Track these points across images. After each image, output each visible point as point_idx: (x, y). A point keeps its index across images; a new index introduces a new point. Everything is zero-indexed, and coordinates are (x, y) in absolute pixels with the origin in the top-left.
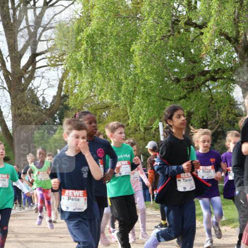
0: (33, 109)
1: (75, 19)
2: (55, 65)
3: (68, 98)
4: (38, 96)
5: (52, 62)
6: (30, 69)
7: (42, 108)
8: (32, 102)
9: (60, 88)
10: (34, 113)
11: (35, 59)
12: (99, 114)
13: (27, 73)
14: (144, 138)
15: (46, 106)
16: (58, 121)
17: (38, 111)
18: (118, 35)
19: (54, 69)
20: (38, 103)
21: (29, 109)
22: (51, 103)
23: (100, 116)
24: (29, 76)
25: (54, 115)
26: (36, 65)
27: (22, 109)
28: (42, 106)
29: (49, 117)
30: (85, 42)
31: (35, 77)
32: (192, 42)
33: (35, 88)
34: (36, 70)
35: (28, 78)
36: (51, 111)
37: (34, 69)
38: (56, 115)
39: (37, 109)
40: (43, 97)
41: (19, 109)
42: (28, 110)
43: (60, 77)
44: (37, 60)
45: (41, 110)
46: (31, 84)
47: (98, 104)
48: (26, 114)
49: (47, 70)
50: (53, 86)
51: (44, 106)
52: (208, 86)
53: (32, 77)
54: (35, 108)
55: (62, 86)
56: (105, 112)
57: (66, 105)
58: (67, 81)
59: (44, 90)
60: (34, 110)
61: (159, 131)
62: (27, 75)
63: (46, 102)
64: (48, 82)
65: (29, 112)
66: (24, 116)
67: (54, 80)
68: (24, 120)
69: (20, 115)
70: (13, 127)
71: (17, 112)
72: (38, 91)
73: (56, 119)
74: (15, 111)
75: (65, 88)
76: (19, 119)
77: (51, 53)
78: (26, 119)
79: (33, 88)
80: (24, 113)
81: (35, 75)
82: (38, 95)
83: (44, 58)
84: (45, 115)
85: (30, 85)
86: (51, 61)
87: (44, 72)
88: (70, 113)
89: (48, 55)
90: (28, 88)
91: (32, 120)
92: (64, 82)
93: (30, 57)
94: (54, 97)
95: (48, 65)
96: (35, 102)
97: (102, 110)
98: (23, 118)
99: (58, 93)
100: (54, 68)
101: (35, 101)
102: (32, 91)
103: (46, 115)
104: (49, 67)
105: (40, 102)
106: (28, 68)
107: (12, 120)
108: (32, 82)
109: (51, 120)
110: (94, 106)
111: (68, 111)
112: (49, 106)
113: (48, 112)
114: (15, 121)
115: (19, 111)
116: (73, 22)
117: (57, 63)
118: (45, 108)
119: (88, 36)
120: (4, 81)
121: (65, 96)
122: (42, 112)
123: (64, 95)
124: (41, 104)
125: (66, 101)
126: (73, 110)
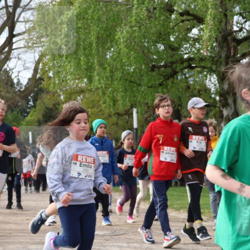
0: (6, 91)
1: (55, 1)
2: (32, 48)
3: (44, 81)
4: (13, 78)
5: (30, 44)
6: (6, 49)
7: (17, 90)
8: (6, 84)
9: (36, 70)
10: (7, 95)
11: (11, 40)
13: (3, 54)
14: (117, 124)
15: (20, 88)
16: (31, 103)
17: (12, 93)
18: (99, 19)
19: (31, 52)
20: (12, 84)
21: (3, 90)
22: (26, 86)
24: (5, 57)
25: (28, 98)
26: (12, 46)
28: (16, 88)
29: (22, 99)
31: (11, 59)
32: (173, 28)
33: (10, 70)
34: (13, 51)
35: (3, 59)
36: (26, 93)
37: (11, 50)
38: (30, 98)
39: (11, 91)
40: (18, 79)
42: (1, 91)
43: (37, 60)
44: (14, 42)
46: (6, 65)
47: (74, 88)
49: (24, 52)
50: (28, 68)
51: (19, 88)
52: (185, 75)
53: (7, 58)
54: (9, 90)
55: (38, 69)
56: (80, 96)
57: (41, 88)
58: (43, 64)
59: (19, 72)
60: (8, 91)
61: (132, 118)
62: (3, 57)
63: (21, 84)
64: (25, 64)
67: (30, 62)
72: (13, 73)
73: (30, 101)
75: (41, 70)
77: (29, 35)
79: (8, 69)
81: (11, 56)
82: (13, 76)
83: (21, 40)
84: (18, 97)
85: (5, 67)
86: (28, 43)
87: (20, 54)
88: (45, 96)
89: (26, 36)
90: (3, 69)
92: (41, 65)
93: (7, 38)
94: (29, 79)
95: (25, 47)
96: (9, 84)
97: (77, 94)
99: (33, 75)
100: (31, 50)
102: (6, 72)
103: (20, 98)
104: (26, 49)
105: (14, 84)
106: (4, 49)
108: (8, 63)
109: (24, 102)
110: (69, 90)
111: (43, 94)
112: (24, 88)
113: (22, 95)
116: (53, 4)
118: (19, 90)
119: (69, 20)
121: (41, 79)
122: (16, 94)
123: (39, 77)
124: (15, 86)
125: (41, 83)
126: (48, 92)
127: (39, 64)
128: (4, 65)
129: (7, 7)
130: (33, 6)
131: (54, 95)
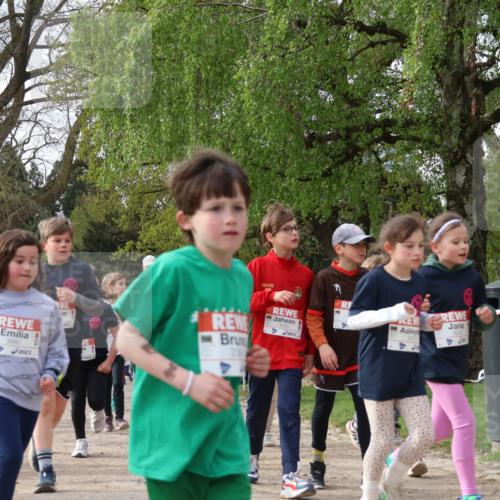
0: (10, 189)
1: (112, 4)
2: (63, 100)
3: (87, 167)
4: (24, 162)
5: (59, 93)
6: (10, 104)
7: (30, 187)
8: (10, 174)
9: (70, 146)
10: (12, 197)
11: (22, 83)
12: (147, 202)
13: (3, 112)
15: (37, 183)
17: (21, 193)
18: (200, 42)
19: (61, 108)
20: (22, 176)
22: (49, 177)
23: (149, 207)
24: (7, 120)
25: (54, 202)
26: (23, 96)
28: (30, 183)
29: (43, 205)
31: (20, 123)
32: (352, 59)
33: (17, 145)
34: (24, 108)
35: (5, 122)
36: (49, 192)
37: (20, 104)
38: (58, 202)
39: (20, 189)
40: (33, 164)
43: (72, 124)
44: (26, 87)
45: (26, 191)
46: (10, 136)
47: (148, 182)
49: (46, 108)
50: (55, 142)
51: (34, 183)
52: (376, 154)
53: (13, 122)
54: (16, 187)
55: (75, 143)
56: (161, 200)
57: (81, 181)
58: (86, 133)
59: (36, 150)
60: (13, 189)
62: (4, 118)
63: (39, 175)
64: (47, 133)
65: (2, 194)
67: (60, 130)
72: (24, 151)
73: (58, 210)
75: (81, 146)
77: (57, 73)
79: (14, 144)
81: (21, 118)
82: (24, 159)
83: (40, 84)
84: (34, 202)
85: (8, 139)
86: (55, 90)
87: (39, 112)
88: (88, 198)
89: (50, 77)
90: (4, 144)
91: (8, 210)
92: (80, 134)
93: (11, 80)
94: (57, 164)
95: (49, 98)
96: (17, 174)
97: (155, 195)
99: (64, 156)
100: (61, 104)
101: (16, 172)
102: (10, 150)
103: (38, 202)
104: (50, 103)
105: (26, 174)
106: (6, 104)
108: (13, 132)
109: (46, 211)
110: (138, 186)
111: (84, 194)
112: (45, 183)
113: (42, 197)
116: (107, 11)
117: (68, 95)
118: (36, 188)
121: (80, 163)
122: (29, 195)
123: (77, 161)
124: (28, 177)
125: (81, 173)
126: (95, 192)
127: (78, 133)
128: (6, 136)
129: (12, 16)
130: (68, 15)
131: (106, 198)
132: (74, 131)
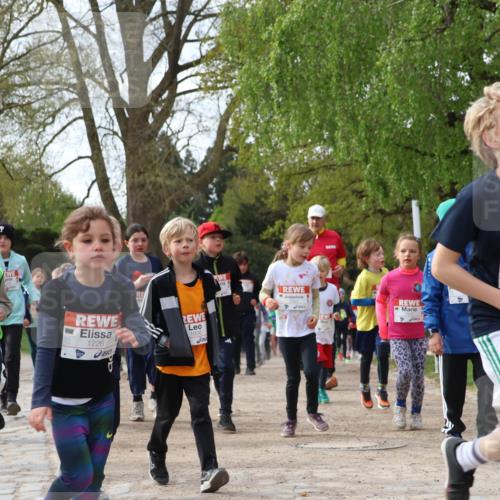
0: (166, 174)
2: (215, 88)
3: (237, 152)
4: (179, 149)
5: (209, 84)
6: (165, 96)
7: (186, 172)
8: (167, 161)
10: (168, 182)
11: (175, 76)
12: (294, 183)
13: (159, 104)
14: (382, 231)
15: (192, 168)
16: (214, 196)
17: (177, 178)
18: (342, 29)
19: (212, 98)
20: (177, 162)
21: (160, 174)
22: (202, 163)
24: (162, 110)
25: (207, 186)
26: (176, 87)
27: (147, 174)
28: (185, 169)
29: (197, 189)
30: (276, 44)
31: (174, 112)
32: (489, 40)
33: (173, 134)
34: (177, 98)
35: (160, 113)
36: (203, 177)
37: (174, 95)
38: (211, 186)
39: (176, 174)
40: (188, 151)
41: (140, 173)
42: (157, 176)
43: (222, 113)
44: (179, 80)
45: (182, 177)
46: (165, 125)
47: (294, 165)
48: (154, 184)
49: (198, 98)
50: (207, 130)
51: (189, 169)
53: (167, 112)
54: (172, 173)
55: (226, 130)
56: (307, 181)
57: (232, 166)
58: (236, 120)
59: (190, 137)
60: (170, 175)
62: (159, 109)
63: (193, 160)
64: (200, 121)
65: (160, 180)
66: (150, 187)
67: (211, 118)
68: (149, 195)
69: (142, 186)
70: (127, 207)
71: (136, 180)
72: (178, 139)
73: (211, 193)
74: (133, 177)
75: (231, 133)
76: (141, 193)
77: (208, 66)
78: (153, 193)
79: (169, 133)
80: (151, 183)
81: (175, 108)
82: (179, 147)
83: (192, 76)
84: (189, 186)
85: (164, 128)
86: (206, 82)
87: (192, 102)
88: (239, 182)
89: (202, 68)
90: (160, 133)
91: (165, 194)
92: (230, 121)
93: (166, 74)
94: (210, 150)
95: (200, 88)
96: (173, 160)
97: (301, 176)
98: (148, 191)
99: (216, 143)
100: (212, 94)
101: (172, 158)
102: (166, 139)
103: (192, 187)
104: (201, 93)
105: (181, 160)
106: (160, 96)
107: (127, 194)
108: (168, 121)
109: (200, 194)
110: (285, 169)
111: (235, 178)
112: (199, 168)
113: (197, 181)
114: (132, 196)
115: (141, 177)
117: (219, 85)
118: (190, 173)
119: (283, 32)
120: (115, 119)
121: (230, 149)
122: (185, 180)
123: (227, 146)
124: (183, 164)
125: (231, 158)
126: (245, 175)
127: (227, 120)
128: (161, 125)
129: (165, 14)
130: (216, 10)
131: (256, 180)
132: (224, 119)
